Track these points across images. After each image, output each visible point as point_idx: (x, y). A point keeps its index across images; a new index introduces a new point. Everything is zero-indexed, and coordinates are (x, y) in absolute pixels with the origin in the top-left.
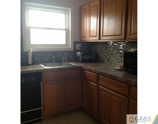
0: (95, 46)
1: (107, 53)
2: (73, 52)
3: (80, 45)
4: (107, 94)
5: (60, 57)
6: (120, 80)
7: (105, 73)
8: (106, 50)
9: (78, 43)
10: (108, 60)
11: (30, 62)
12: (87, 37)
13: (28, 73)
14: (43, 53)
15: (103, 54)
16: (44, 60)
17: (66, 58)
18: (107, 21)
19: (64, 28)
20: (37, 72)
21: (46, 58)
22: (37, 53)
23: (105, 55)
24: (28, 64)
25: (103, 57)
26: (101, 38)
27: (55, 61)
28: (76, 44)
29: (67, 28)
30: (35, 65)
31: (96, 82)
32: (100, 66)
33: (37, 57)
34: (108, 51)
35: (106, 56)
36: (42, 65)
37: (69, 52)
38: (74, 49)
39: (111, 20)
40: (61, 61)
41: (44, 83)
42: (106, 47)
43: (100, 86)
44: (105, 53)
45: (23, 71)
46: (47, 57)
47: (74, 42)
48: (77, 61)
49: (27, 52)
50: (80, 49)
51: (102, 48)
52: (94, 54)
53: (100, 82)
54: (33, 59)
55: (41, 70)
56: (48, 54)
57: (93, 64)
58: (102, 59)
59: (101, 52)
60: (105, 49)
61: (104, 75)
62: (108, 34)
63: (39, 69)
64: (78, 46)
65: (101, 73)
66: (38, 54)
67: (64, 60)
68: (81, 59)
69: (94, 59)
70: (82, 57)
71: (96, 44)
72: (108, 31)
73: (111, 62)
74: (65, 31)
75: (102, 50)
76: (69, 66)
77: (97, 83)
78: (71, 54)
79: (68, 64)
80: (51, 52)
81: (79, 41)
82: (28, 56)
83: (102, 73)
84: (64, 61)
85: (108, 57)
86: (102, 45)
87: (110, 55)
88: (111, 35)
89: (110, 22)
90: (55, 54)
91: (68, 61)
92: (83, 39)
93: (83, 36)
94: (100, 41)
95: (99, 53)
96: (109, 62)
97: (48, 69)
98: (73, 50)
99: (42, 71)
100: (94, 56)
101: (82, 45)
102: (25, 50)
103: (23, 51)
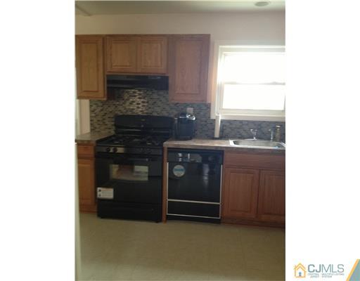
5: (268, 131)
11: (217, 134)
16: (240, 134)
20: (216, 149)
21: (244, 130)
22: (230, 122)
27: (258, 138)
30: (223, 140)
33: (230, 128)
36: (231, 142)
40: (269, 139)
41: (226, 167)
49: (214, 120)
66: (232, 124)
76: (276, 148)
90: (260, 125)
99: (224, 149)
102: (213, 117)
103: (209, 117)
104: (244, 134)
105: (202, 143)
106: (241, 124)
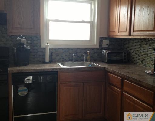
0: (127, 43)
1: (140, 52)
2: (98, 49)
3: (108, 41)
4: (131, 103)
5: (82, 55)
6: (145, 85)
7: (129, 77)
8: (141, 49)
9: (106, 38)
10: (142, 62)
11: (47, 60)
12: (116, 31)
13: (43, 71)
14: (63, 50)
15: (136, 53)
16: (63, 58)
17: (88, 57)
18: (139, 13)
19: (89, 20)
20: (53, 71)
21: (65, 55)
22: (55, 49)
23: (138, 55)
24: (45, 61)
25: (136, 58)
26: (132, 33)
27: (76, 60)
28: (102, 40)
29: (93, 21)
30: (53, 63)
31: (120, 87)
32: (128, 68)
33: (56, 54)
34: (142, 49)
35: (139, 57)
36: (60, 64)
37: (93, 49)
38: (100, 46)
39: (144, 12)
40: (83, 61)
41: (60, 84)
42: (140, 44)
43: (124, 92)
44: (139, 52)
45: (38, 69)
46: (67, 55)
47: (100, 37)
48: (103, 62)
49: (45, 49)
50: (107, 46)
51: (135, 45)
52: (125, 53)
53: (125, 88)
54: (51, 56)
55: (56, 69)
56: (68, 51)
57: (121, 65)
58: (135, 60)
59: (133, 51)
60: (140, 47)
61: (128, 79)
62: (139, 28)
63: (55, 68)
64: (105, 43)
65: (125, 77)
66: (57, 51)
67: (86, 59)
68: (107, 59)
69: (125, 59)
70: (108, 56)
71: (128, 41)
72: (140, 25)
73: (145, 64)
74: (89, 25)
75: (135, 49)
77: (122, 88)
78: (95, 52)
79: (91, 64)
80: (72, 49)
81: (107, 36)
82: (45, 53)
83: (127, 77)
84: (87, 61)
85: (142, 58)
86: (136, 43)
87: (144, 55)
88: (142, 30)
89: (142, 14)
90: (77, 51)
91: (91, 61)
92: (111, 34)
93: (111, 30)
94: (130, 37)
95: (131, 52)
96: (142, 64)
97: (64, 69)
98: (98, 47)
99: (58, 70)
100: (125, 56)
101: (110, 42)
102: (43, 46)
103: (40, 47)
104: (66, 58)
105: (39, 67)
106: (63, 51)
